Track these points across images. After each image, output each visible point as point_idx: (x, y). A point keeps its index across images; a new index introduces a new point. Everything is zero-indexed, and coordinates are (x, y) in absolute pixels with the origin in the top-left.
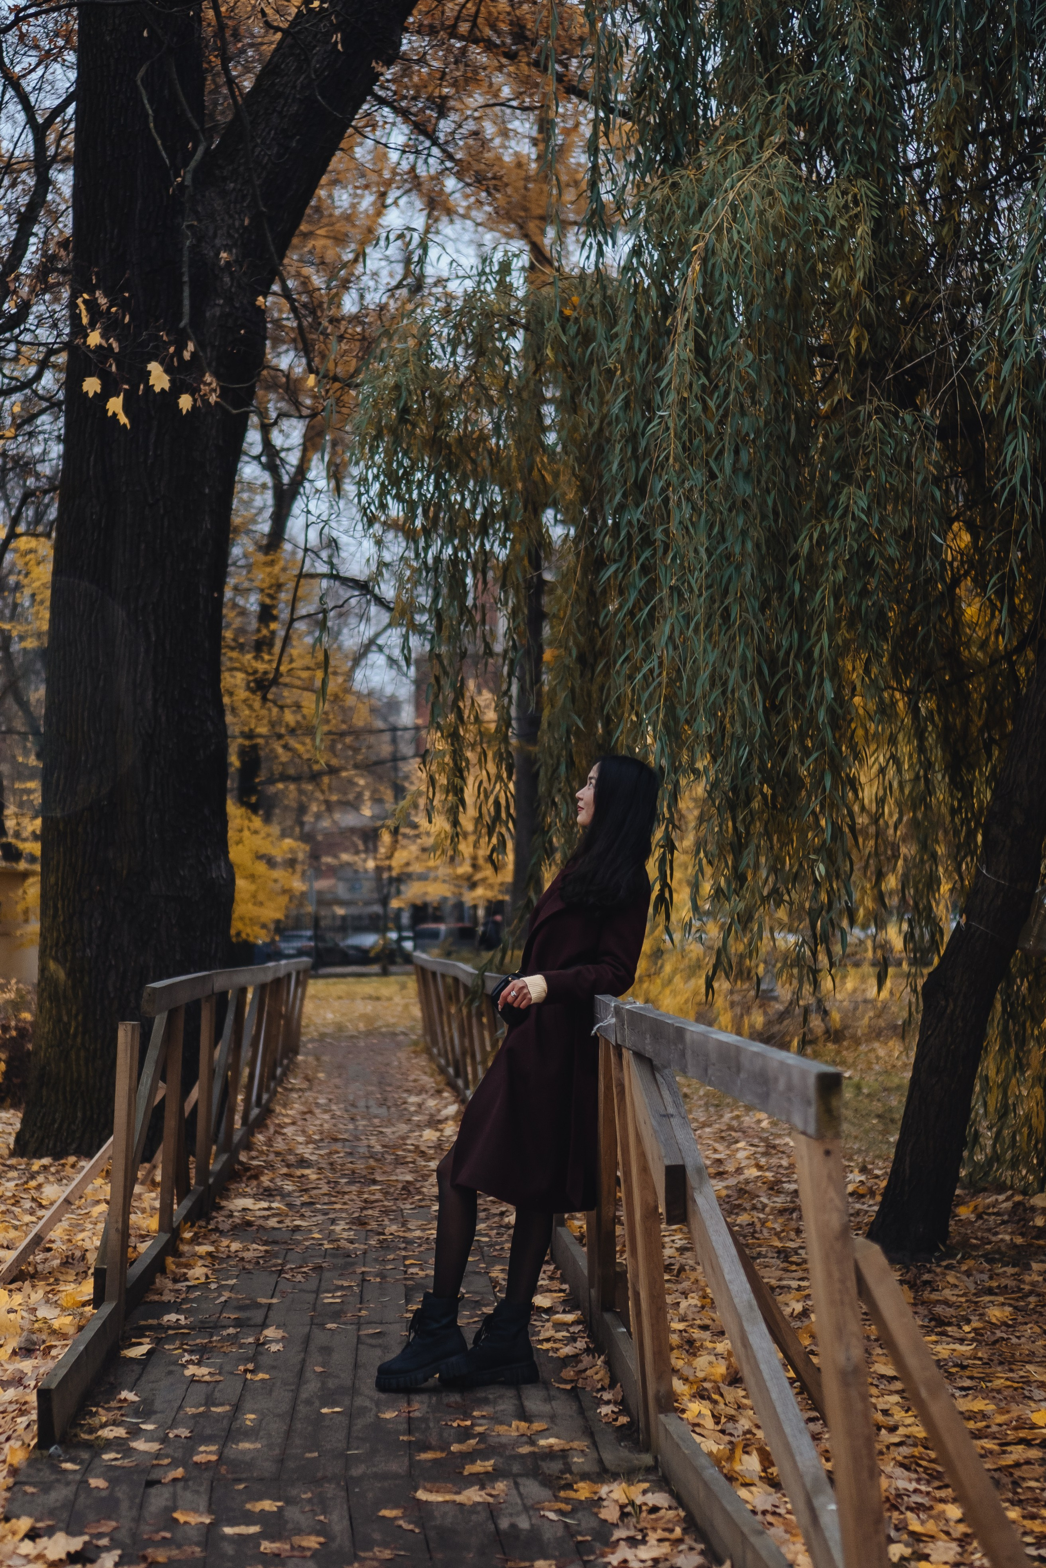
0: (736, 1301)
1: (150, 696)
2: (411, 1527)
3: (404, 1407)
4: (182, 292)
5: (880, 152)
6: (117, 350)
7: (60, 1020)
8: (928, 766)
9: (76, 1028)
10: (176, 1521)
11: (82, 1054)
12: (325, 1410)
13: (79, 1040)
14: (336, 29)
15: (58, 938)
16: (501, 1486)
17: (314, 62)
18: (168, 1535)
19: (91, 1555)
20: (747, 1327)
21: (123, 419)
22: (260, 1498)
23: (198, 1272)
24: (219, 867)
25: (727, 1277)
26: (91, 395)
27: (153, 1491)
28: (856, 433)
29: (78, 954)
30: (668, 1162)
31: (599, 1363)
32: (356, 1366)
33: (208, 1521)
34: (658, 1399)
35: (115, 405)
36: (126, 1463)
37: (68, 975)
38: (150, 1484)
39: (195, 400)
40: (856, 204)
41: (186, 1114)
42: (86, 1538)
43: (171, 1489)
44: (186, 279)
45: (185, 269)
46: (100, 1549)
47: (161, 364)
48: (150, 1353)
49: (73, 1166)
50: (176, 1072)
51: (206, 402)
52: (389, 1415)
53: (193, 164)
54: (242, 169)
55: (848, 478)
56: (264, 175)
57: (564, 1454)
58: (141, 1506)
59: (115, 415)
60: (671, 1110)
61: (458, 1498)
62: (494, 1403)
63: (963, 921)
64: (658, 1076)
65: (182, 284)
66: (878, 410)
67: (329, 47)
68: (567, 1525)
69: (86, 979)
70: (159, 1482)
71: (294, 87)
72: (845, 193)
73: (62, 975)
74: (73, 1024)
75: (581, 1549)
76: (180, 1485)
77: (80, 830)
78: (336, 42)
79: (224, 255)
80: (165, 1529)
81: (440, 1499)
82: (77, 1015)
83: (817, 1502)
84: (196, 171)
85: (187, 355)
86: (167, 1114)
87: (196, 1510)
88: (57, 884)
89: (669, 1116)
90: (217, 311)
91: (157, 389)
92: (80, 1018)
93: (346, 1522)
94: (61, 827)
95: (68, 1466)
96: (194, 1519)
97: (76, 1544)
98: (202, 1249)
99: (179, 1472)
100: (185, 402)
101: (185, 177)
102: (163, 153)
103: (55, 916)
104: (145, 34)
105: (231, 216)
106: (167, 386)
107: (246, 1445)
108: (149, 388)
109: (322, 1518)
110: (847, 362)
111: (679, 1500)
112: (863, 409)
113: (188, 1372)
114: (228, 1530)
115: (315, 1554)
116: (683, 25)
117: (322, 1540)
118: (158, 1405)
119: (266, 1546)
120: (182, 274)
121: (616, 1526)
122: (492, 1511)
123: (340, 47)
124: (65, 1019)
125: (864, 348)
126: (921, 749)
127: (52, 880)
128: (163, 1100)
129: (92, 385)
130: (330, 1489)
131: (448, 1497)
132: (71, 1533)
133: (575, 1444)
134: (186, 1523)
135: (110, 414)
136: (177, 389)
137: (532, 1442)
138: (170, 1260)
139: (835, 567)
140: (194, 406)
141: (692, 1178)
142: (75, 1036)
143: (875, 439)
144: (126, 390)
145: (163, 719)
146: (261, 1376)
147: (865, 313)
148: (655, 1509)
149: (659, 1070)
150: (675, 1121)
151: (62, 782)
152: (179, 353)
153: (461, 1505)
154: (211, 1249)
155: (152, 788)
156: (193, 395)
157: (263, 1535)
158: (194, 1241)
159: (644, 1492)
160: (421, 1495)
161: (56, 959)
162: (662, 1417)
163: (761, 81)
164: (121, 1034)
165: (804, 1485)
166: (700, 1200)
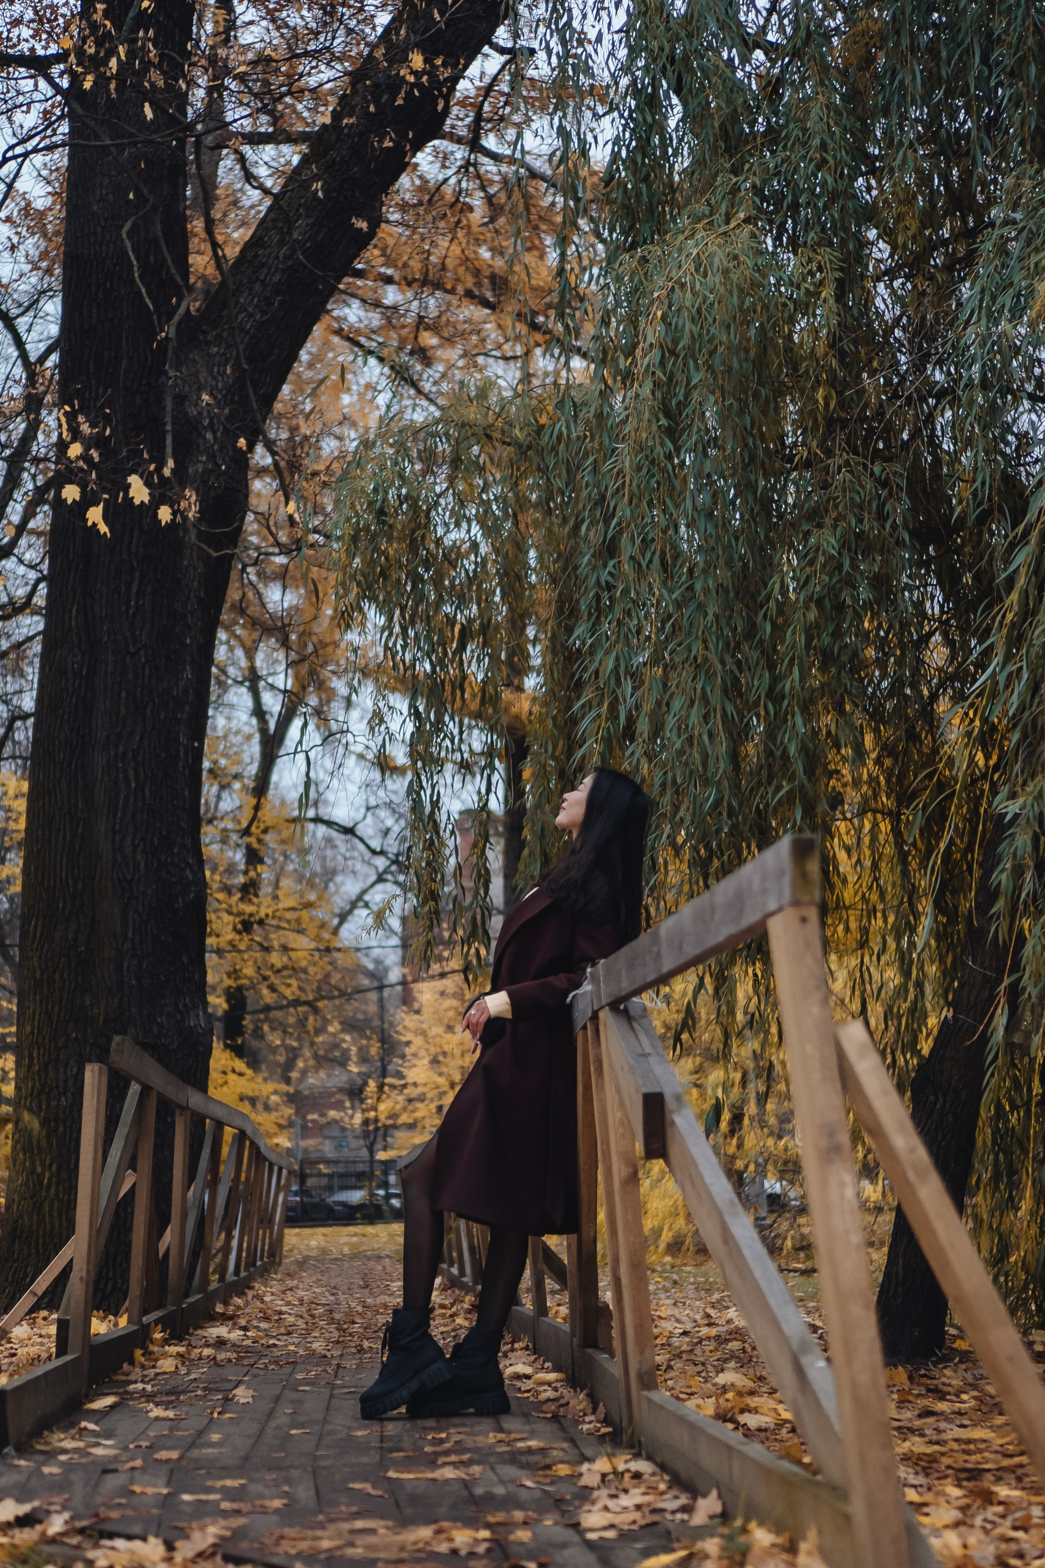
0: (718, 1200)
1: (128, 842)
2: (379, 1493)
3: (378, 1428)
4: (165, 440)
5: (842, 219)
6: (97, 460)
7: (33, 1172)
8: (912, 893)
9: (50, 1179)
10: (134, 1492)
11: (56, 1206)
12: (293, 1432)
13: (53, 1191)
14: (316, 178)
15: (33, 1087)
16: (476, 1469)
17: (295, 236)
18: (123, 1501)
19: (40, 1516)
20: (729, 1219)
21: (103, 528)
22: (222, 1478)
23: (167, 1365)
24: (198, 1015)
25: (708, 1180)
26: (69, 502)
27: (110, 1476)
28: (825, 486)
29: (53, 1103)
30: (645, 1090)
31: (582, 1396)
32: (328, 1409)
33: (165, 1491)
34: (640, 1377)
35: (95, 515)
36: (83, 1460)
37: (42, 1125)
38: (106, 1471)
39: (174, 514)
40: (820, 269)
41: (161, 1254)
42: (36, 1503)
43: (129, 1474)
44: (169, 427)
45: (168, 419)
46: (48, 1513)
47: (141, 477)
48: (112, 1407)
49: (45, 1319)
50: (146, 1162)
51: (185, 518)
52: (359, 1433)
53: (177, 318)
54: (225, 334)
55: (820, 526)
56: (247, 339)
57: (542, 1451)
58: (97, 1485)
59: (94, 525)
60: (648, 1050)
61: (430, 1475)
62: (472, 1425)
63: (950, 1015)
64: (635, 1025)
65: (165, 432)
66: (847, 463)
67: (309, 195)
68: (545, 1491)
69: (61, 1128)
70: (115, 1471)
71: (277, 257)
72: (810, 260)
73: (36, 1125)
74: (47, 1175)
75: (559, 1502)
76: (137, 1473)
77: (57, 977)
78: (317, 191)
79: (205, 397)
80: (121, 1497)
81: (411, 1476)
82: (51, 1165)
83: (805, 1360)
84: (179, 324)
85: (167, 472)
86: (137, 1201)
87: (155, 1486)
88: (32, 1033)
89: (645, 1055)
90: (200, 468)
91: (137, 502)
92: (54, 1168)
93: (312, 1492)
94: (38, 975)
95: (22, 1463)
96: (150, 1491)
97: (24, 1509)
98: (173, 1349)
99: (138, 1463)
100: (165, 514)
101: (169, 331)
102: (147, 300)
103: (30, 1065)
104: (131, 196)
105: (214, 378)
106: (146, 499)
107: (210, 1450)
108: (129, 501)
109: (286, 1488)
110: (815, 420)
111: (663, 1467)
112: (834, 463)
113: (152, 1415)
114: (186, 1497)
115: (277, 1511)
116: (649, 119)
117: (285, 1501)
118: (118, 1432)
119: (225, 1505)
120: (165, 424)
121: (599, 1488)
122: (465, 1484)
123: (320, 194)
124: (39, 1170)
125: (832, 407)
126: (905, 874)
127: (28, 1029)
128: (133, 1189)
129: (71, 493)
130: (295, 1473)
131: (420, 1475)
132: (20, 1500)
133: (556, 1445)
134: (142, 1493)
135: (90, 523)
136: (157, 501)
137: (508, 1444)
138: (138, 1353)
139: (808, 608)
140: (173, 521)
141: (670, 1103)
142: (49, 1187)
143: (844, 491)
144: (105, 500)
145: (142, 865)
146: (228, 1415)
147: (832, 372)
148: (637, 1476)
149: (635, 1019)
150: (653, 1060)
151: (39, 928)
152: (159, 469)
153: (434, 1480)
154: (182, 1349)
155: (130, 935)
156: (171, 507)
157: (223, 1500)
158: (166, 1342)
159: (626, 1462)
160: (392, 1474)
161: (30, 1110)
162: (645, 1393)
163: (728, 166)
164: (88, 1075)
165: (790, 1348)
166: (678, 1120)
